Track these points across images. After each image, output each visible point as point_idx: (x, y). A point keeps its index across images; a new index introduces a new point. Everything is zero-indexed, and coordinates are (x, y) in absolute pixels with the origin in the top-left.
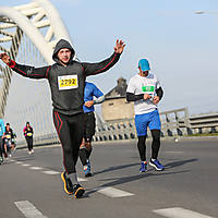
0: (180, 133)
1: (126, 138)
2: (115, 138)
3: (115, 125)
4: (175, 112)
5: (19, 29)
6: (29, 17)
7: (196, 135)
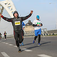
0: (45, 35)
1: (31, 36)
2: (28, 36)
3: (28, 33)
4: (43, 29)
5: (3, 7)
6: (6, 4)
7: (49, 35)
